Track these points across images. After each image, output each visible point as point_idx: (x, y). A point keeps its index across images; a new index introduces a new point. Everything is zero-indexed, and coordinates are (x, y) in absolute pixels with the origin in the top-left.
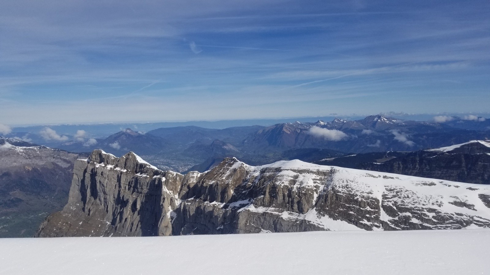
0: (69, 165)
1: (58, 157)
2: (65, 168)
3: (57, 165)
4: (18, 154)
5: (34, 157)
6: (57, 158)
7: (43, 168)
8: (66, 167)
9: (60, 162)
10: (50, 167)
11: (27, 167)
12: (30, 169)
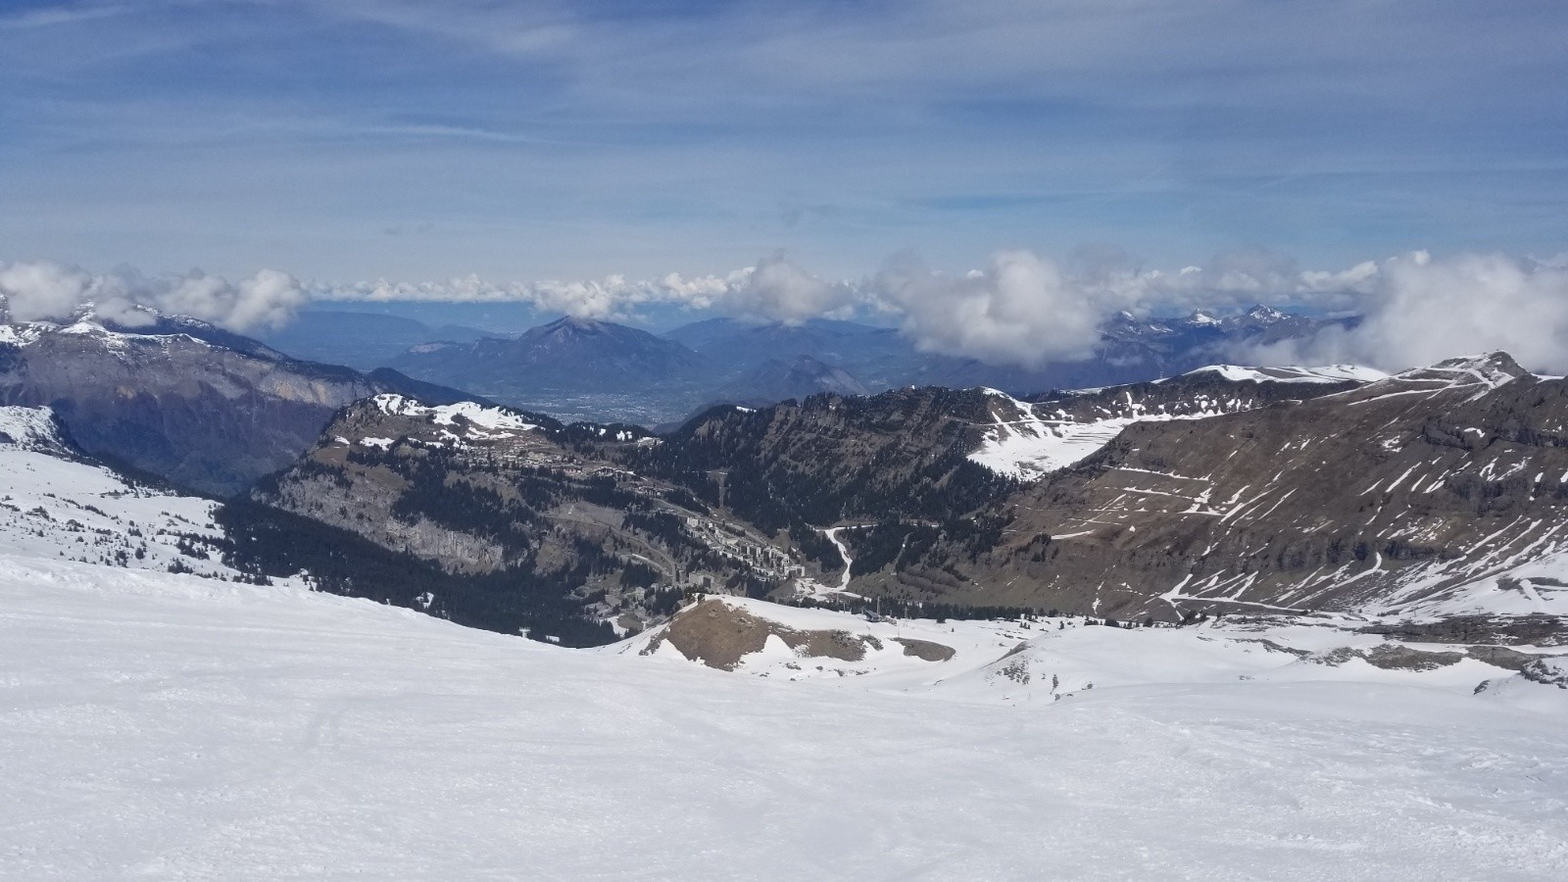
0: (244, 391)
1: (219, 367)
2: (232, 400)
3: (212, 392)
4: (105, 350)
5: (152, 363)
6: (216, 371)
7: (169, 397)
8: (234, 397)
9: (221, 383)
10: (189, 393)
11: (122, 390)
12: (130, 395)
